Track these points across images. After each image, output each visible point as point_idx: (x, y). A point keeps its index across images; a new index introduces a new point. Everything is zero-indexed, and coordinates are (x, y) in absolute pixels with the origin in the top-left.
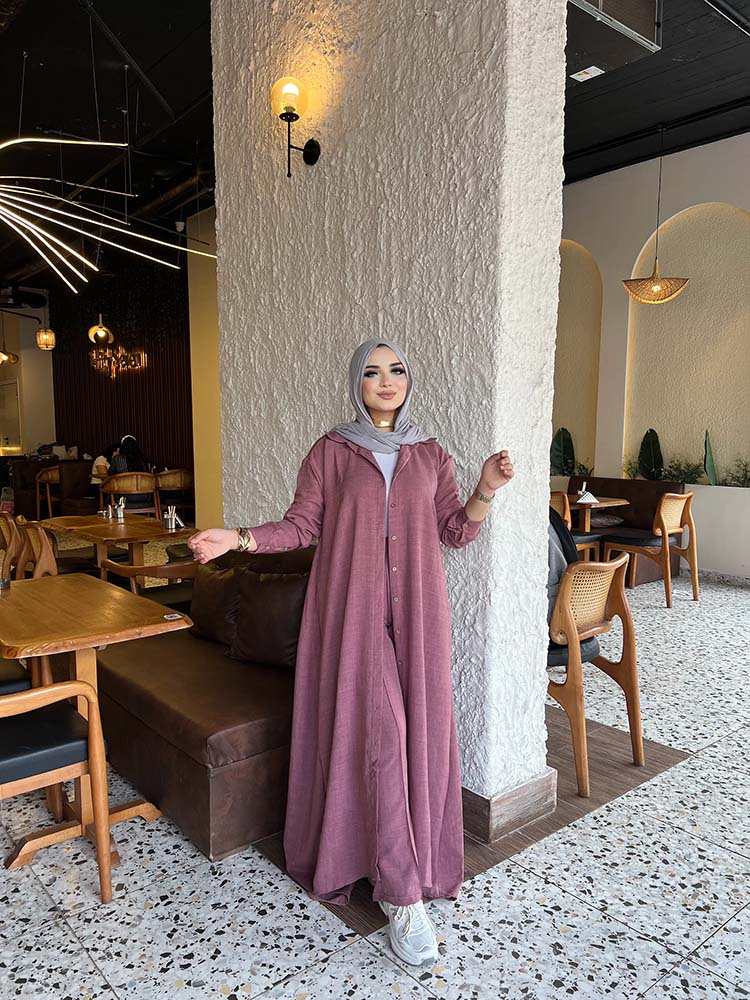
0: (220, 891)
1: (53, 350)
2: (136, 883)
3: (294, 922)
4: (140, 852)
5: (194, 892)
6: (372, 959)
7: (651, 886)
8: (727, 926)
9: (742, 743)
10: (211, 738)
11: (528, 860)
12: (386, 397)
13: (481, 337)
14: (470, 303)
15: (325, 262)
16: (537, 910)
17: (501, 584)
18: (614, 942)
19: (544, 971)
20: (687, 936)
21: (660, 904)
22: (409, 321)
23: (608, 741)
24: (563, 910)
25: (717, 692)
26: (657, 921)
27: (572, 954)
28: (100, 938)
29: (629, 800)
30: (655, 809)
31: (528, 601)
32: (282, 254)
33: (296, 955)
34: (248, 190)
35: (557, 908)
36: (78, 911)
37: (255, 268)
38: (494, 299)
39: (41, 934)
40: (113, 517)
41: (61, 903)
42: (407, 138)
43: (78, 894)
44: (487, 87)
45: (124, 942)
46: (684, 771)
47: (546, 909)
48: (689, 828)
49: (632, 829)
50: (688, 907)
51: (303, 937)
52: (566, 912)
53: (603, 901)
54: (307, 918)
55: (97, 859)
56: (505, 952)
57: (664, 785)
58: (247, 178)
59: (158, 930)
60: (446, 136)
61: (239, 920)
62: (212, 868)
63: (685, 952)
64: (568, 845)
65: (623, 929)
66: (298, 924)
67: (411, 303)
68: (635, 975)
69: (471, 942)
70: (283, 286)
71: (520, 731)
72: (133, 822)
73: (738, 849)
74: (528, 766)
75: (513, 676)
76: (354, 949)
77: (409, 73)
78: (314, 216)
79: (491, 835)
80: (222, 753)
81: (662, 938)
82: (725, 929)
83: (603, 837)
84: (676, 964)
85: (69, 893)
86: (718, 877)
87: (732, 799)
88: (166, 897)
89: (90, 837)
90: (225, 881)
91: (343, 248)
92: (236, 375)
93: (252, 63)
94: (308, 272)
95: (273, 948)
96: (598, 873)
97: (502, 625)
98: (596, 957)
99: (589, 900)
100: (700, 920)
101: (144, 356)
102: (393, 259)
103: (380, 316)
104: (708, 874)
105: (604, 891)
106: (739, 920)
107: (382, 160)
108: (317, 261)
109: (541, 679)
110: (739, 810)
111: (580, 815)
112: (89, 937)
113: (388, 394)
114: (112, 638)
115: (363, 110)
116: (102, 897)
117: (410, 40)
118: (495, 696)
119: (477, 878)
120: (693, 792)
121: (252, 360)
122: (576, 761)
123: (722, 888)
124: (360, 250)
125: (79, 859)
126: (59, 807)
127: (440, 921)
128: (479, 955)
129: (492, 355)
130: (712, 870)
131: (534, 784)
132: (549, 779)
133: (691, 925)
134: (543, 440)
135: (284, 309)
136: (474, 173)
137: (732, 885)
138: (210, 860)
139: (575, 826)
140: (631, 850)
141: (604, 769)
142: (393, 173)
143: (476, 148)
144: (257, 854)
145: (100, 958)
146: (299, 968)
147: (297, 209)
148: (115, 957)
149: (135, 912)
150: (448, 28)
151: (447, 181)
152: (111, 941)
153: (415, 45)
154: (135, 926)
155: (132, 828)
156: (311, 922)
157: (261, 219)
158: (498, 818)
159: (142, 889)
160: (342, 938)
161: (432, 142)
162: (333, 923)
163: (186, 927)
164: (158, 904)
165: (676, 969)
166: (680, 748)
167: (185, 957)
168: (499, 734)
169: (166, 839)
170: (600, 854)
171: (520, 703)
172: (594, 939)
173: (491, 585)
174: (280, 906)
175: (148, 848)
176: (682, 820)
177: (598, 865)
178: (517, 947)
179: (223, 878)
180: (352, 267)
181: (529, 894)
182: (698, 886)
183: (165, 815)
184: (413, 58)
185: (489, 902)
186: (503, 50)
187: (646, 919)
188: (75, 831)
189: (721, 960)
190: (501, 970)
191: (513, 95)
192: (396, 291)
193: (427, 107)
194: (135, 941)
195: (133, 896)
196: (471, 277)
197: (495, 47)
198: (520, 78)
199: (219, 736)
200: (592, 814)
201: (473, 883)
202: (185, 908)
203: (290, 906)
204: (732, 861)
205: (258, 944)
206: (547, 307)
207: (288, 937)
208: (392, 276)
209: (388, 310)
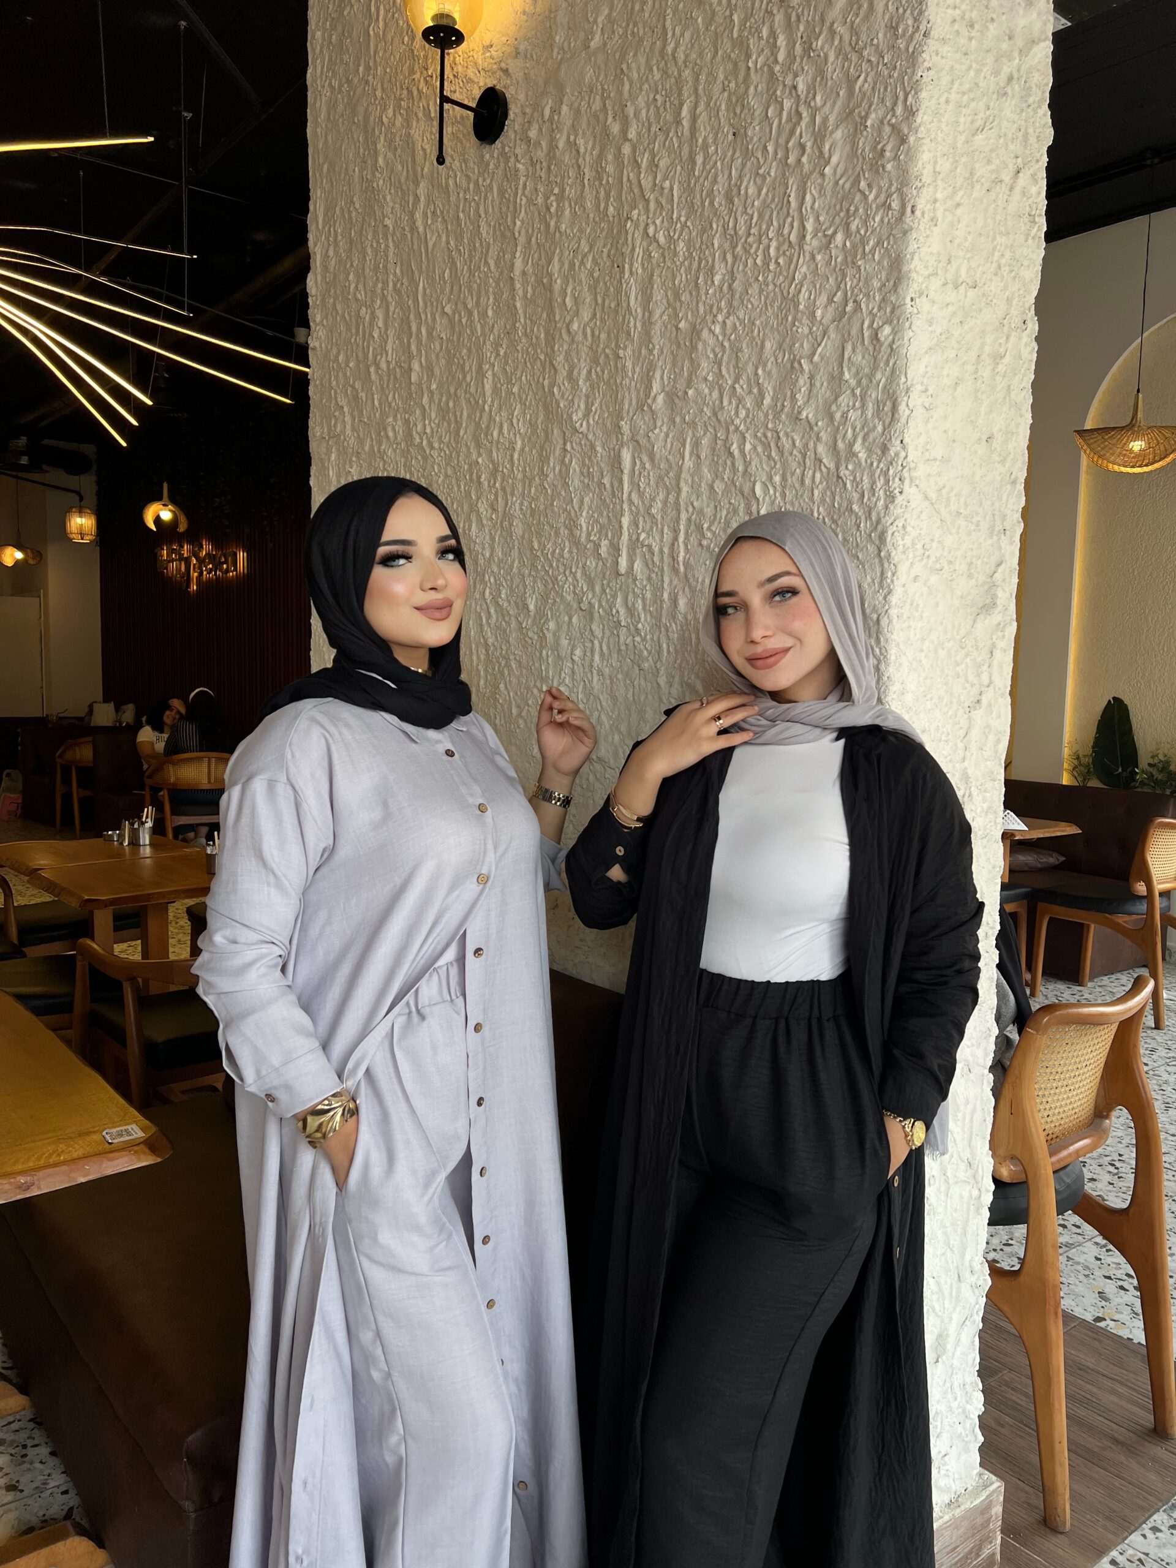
22: (688, 463)
32: (430, 334)
67: (693, 424)
70: (431, 400)
94: (480, 368)
102: (657, 330)
103: (626, 456)
108: (497, 345)
124: (586, 315)
157: (391, 266)
180: (568, 353)
208: (652, 367)
209: (643, 442)
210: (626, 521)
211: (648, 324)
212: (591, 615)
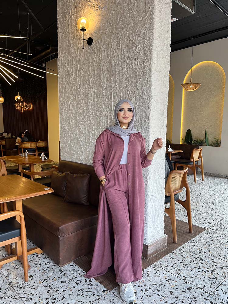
0: (63, 277)
1: (3, 103)
2: (36, 275)
3: (88, 286)
4: (37, 264)
5: (55, 277)
6: (113, 298)
7: (198, 271)
8: (223, 284)
9: (221, 225)
10: (60, 228)
11: (160, 264)
12: (125, 118)
13: (145, 100)
14: (142, 89)
15: (94, 76)
16: (164, 280)
17: (151, 178)
18: (189, 290)
19: (168, 300)
20: (211, 287)
21: (202, 277)
22: (122, 95)
23: (181, 225)
24: (172, 280)
25: (212, 209)
26: (201, 283)
27: (176, 294)
28: (25, 294)
29: (189, 244)
30: (197, 247)
31: (159, 183)
32: (80, 73)
33: (89, 297)
34: (69, 53)
35: (170, 279)
36: (17, 285)
37: (71, 78)
38: (150, 88)
39: (6, 293)
40: (24, 156)
41: (11, 282)
42: (122, 37)
43: (17, 279)
44: (148, 21)
45: (33, 295)
46: (205, 234)
47: (167, 280)
48: (208, 252)
49: (191, 253)
50: (210, 278)
51: (91, 291)
52: (173, 281)
53: (184, 277)
54: (92, 285)
55: (23, 267)
56: (155, 294)
57: (199, 239)
58: (69, 50)
59: (44, 290)
60: (134, 37)
61: (70, 286)
62: (60, 269)
63: (211, 293)
64: (172, 259)
65: (192, 286)
66: (89, 287)
67: (122, 89)
68: (196, 300)
69: (144, 292)
70: (81, 84)
71: (156, 223)
72: (34, 254)
73: (223, 259)
74: (159, 234)
75: (155, 206)
76: (108, 295)
77: (122, 17)
78: (91, 62)
79: (148, 256)
80: (64, 232)
81: (203, 288)
82: (222, 285)
83: (182, 256)
84: (208, 296)
85: (14, 279)
86: (218, 268)
87: (220, 243)
88: (46, 279)
89: (21, 260)
90: (65, 274)
91: (100, 72)
92: (65, 111)
93: (71, 13)
94: (89, 79)
95: (81, 295)
96: (182, 268)
97: (151, 191)
98: (184, 295)
99: (180, 277)
100: (214, 282)
101: (32, 105)
102: (117, 76)
103: (113, 93)
104: (215, 267)
105: (184, 273)
106: (226, 282)
107: (113, 44)
108: (92, 76)
109: (163, 207)
110: (222, 246)
111: (175, 249)
112: (21, 293)
113: (126, 118)
114: (28, 196)
115: (107, 28)
116: (25, 280)
117: (122, 6)
118: (149, 212)
119: (144, 270)
120: (208, 241)
121: (70, 107)
122: (173, 232)
123: (220, 271)
124: (106, 72)
125: (17, 267)
126: (9, 251)
127: (134, 285)
128: (147, 296)
129: (149, 106)
130: (216, 266)
131: (161, 240)
132: (165, 238)
133: (212, 284)
134: (164, 133)
135: (81, 90)
136: (143, 49)
137: (223, 271)
138: (60, 267)
139: (173, 253)
140: (191, 260)
141: (181, 234)
142: (117, 48)
143: (144, 41)
144: (74, 264)
145: (25, 301)
146: (90, 302)
147: (85, 59)
148: (30, 300)
149: (36, 284)
150: (135, 3)
151: (134, 51)
152: (29, 295)
153: (124, 8)
154: (36, 289)
155: (33, 257)
156: (93, 286)
157: (73, 62)
158: (150, 251)
159: (38, 277)
160: (103, 292)
161: (130, 38)
162: (100, 287)
163: (53, 289)
164: (43, 282)
165: (208, 298)
166: (203, 227)
167: (53, 299)
168: (151, 225)
169: (45, 260)
170: (182, 262)
171: (157, 215)
172: (183, 289)
173: (148, 178)
174: (83, 281)
175: (39, 263)
176: (206, 250)
177: (182, 265)
178: (159, 293)
179: (64, 273)
180: (103, 78)
181: (161, 275)
182: (212, 271)
183: (44, 252)
184: (124, 12)
185: (149, 278)
186: (153, 10)
187: (198, 282)
188: (15, 258)
189: (222, 295)
190: (155, 300)
191: (156, 24)
192: (117, 86)
193: (128, 27)
194: (36, 295)
195: (35, 279)
196: (142, 81)
197: (150, 9)
198: (158, 19)
199: (62, 227)
200: (178, 249)
201: (143, 272)
202: (52, 283)
203: (86, 281)
204: (222, 263)
205: (77, 294)
206: (166, 91)
207: (86, 292)
208: (116, 81)
209: (115, 91)
210: (113, 103)
211: (115, 75)
212: (108, 117)
